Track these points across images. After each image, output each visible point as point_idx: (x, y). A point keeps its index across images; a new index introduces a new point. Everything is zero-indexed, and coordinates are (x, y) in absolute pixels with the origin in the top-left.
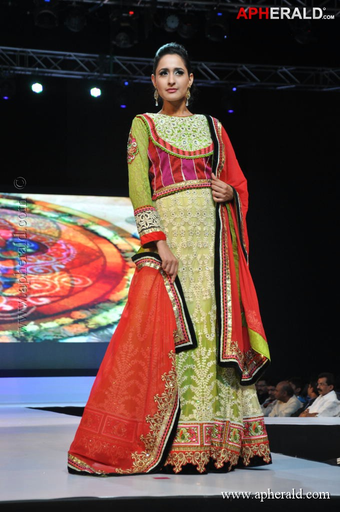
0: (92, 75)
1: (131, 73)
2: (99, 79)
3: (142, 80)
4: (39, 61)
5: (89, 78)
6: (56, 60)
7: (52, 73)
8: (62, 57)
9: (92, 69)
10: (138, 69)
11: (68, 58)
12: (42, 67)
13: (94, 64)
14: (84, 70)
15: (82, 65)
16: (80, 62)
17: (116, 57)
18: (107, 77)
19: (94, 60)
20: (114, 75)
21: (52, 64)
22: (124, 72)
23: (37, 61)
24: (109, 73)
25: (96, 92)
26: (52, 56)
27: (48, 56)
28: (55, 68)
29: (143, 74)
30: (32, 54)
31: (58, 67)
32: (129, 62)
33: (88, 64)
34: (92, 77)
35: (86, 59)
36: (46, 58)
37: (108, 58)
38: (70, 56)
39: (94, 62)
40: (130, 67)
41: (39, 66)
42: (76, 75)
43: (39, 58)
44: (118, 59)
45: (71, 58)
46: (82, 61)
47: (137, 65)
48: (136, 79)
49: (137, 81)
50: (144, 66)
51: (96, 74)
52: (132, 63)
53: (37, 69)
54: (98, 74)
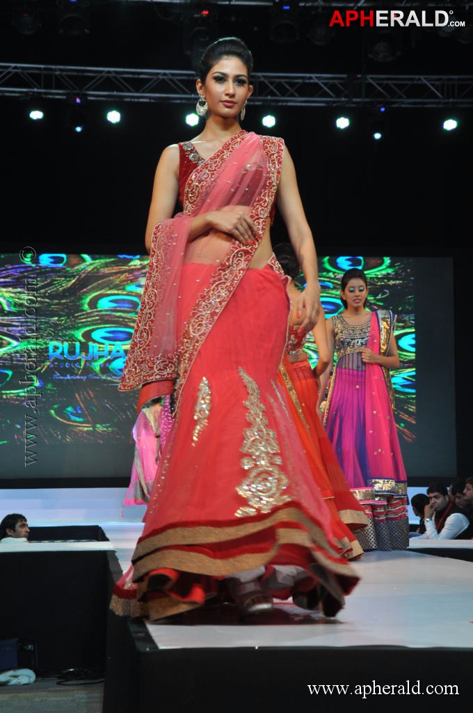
0: (340, 102)
1: (389, 96)
2: (348, 105)
3: (403, 103)
4: (272, 87)
5: (334, 105)
6: (292, 85)
7: (288, 101)
8: (300, 81)
9: (338, 94)
10: (398, 90)
11: (307, 81)
12: (276, 95)
13: (341, 87)
14: (328, 95)
15: (326, 89)
16: (323, 86)
17: (369, 76)
18: (359, 103)
19: (342, 81)
20: (366, 100)
21: (288, 90)
22: (380, 95)
23: (269, 87)
24: (359, 97)
25: (343, 123)
26: (287, 80)
27: (282, 81)
28: (292, 95)
29: (404, 97)
30: (263, 79)
31: (296, 94)
32: (385, 82)
33: (332, 87)
34: (339, 104)
35: (331, 81)
36: (280, 83)
37: (359, 78)
38: (310, 78)
39: (341, 84)
40: (387, 87)
41: (272, 94)
42: (318, 102)
43: (272, 83)
44: (371, 78)
45: (312, 81)
46: (325, 84)
47: (394, 85)
48: (395, 103)
49: (396, 106)
50: (406, 85)
51: (343, 99)
52: (390, 82)
53: (269, 97)
54: (346, 99)
